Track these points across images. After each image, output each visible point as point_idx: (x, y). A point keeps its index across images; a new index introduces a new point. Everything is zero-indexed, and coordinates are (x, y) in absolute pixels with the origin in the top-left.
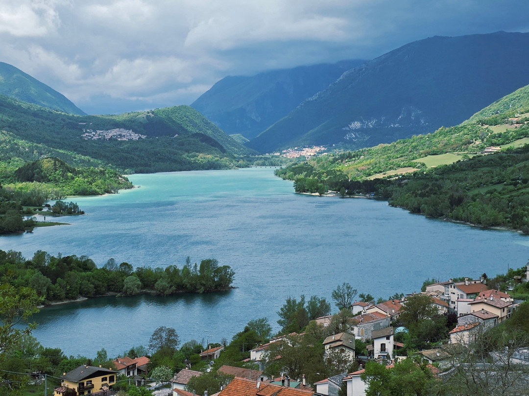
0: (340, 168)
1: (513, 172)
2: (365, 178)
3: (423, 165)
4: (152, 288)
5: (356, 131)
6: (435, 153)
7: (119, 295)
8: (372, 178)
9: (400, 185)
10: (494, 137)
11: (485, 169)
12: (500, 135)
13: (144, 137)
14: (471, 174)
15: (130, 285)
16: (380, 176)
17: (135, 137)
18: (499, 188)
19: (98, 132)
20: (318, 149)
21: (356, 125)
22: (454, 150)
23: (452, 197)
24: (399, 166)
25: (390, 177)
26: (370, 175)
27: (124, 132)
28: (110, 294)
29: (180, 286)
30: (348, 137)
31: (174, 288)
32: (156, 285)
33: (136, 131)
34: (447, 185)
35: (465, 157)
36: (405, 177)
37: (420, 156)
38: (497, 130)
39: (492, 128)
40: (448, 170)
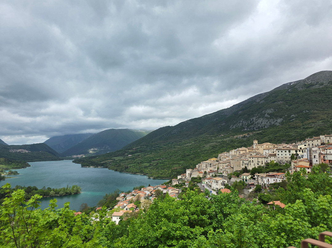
0: (92, 160)
1: (137, 161)
3: (114, 159)
4: (58, 194)
6: (116, 156)
7: (48, 197)
8: (102, 163)
9: (110, 164)
10: (130, 152)
12: (131, 152)
13: (30, 152)
14: (127, 161)
15: (52, 193)
16: (104, 162)
17: (27, 152)
18: (135, 164)
19: (14, 150)
20: (82, 155)
22: (121, 155)
23: (125, 167)
24: (108, 160)
25: (107, 162)
26: (101, 162)
27: (23, 150)
28: (45, 196)
29: (66, 193)
31: (65, 193)
32: (60, 193)
33: (27, 150)
34: (122, 164)
35: (124, 157)
36: (111, 162)
37: (113, 157)
38: (130, 151)
39: (129, 150)
40: (121, 161)
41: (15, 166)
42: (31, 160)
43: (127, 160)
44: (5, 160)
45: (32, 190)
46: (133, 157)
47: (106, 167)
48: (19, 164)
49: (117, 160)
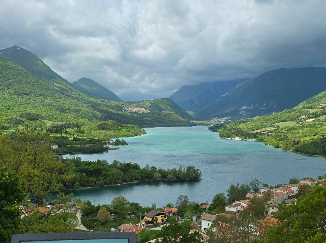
0: (239, 127)
1: (321, 130)
2: (251, 132)
3: (278, 126)
4: (166, 178)
5: (244, 110)
6: (283, 121)
7: (152, 180)
8: (255, 132)
9: (268, 135)
10: (311, 114)
11: (308, 129)
12: (313, 114)
13: (149, 111)
14: (301, 131)
15: (156, 176)
16: (258, 131)
17: (146, 111)
18: (316, 137)
20: (226, 118)
21: (244, 108)
22: (292, 120)
23: (294, 141)
24: (267, 127)
25: (263, 131)
26: (253, 130)
27: (141, 109)
28: (148, 180)
29: (178, 178)
30: (240, 113)
31: (175, 178)
32: (168, 177)
33: (146, 109)
34: (290, 136)
35: (298, 123)
36: (270, 132)
37: (276, 122)
38: (312, 111)
39: (310, 110)
40: (290, 129)
41: (126, 133)
42: (151, 124)
43: (303, 128)
44: (114, 123)
45: (131, 168)
46: (315, 124)
47: (262, 140)
48: (130, 130)
49: (283, 129)
